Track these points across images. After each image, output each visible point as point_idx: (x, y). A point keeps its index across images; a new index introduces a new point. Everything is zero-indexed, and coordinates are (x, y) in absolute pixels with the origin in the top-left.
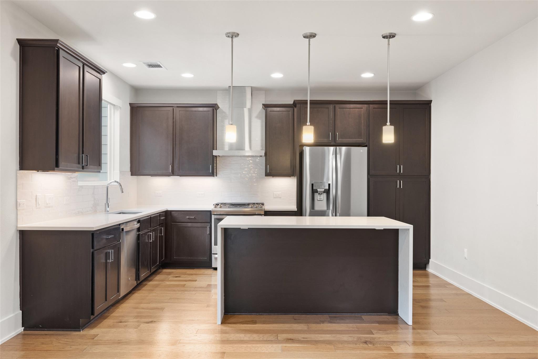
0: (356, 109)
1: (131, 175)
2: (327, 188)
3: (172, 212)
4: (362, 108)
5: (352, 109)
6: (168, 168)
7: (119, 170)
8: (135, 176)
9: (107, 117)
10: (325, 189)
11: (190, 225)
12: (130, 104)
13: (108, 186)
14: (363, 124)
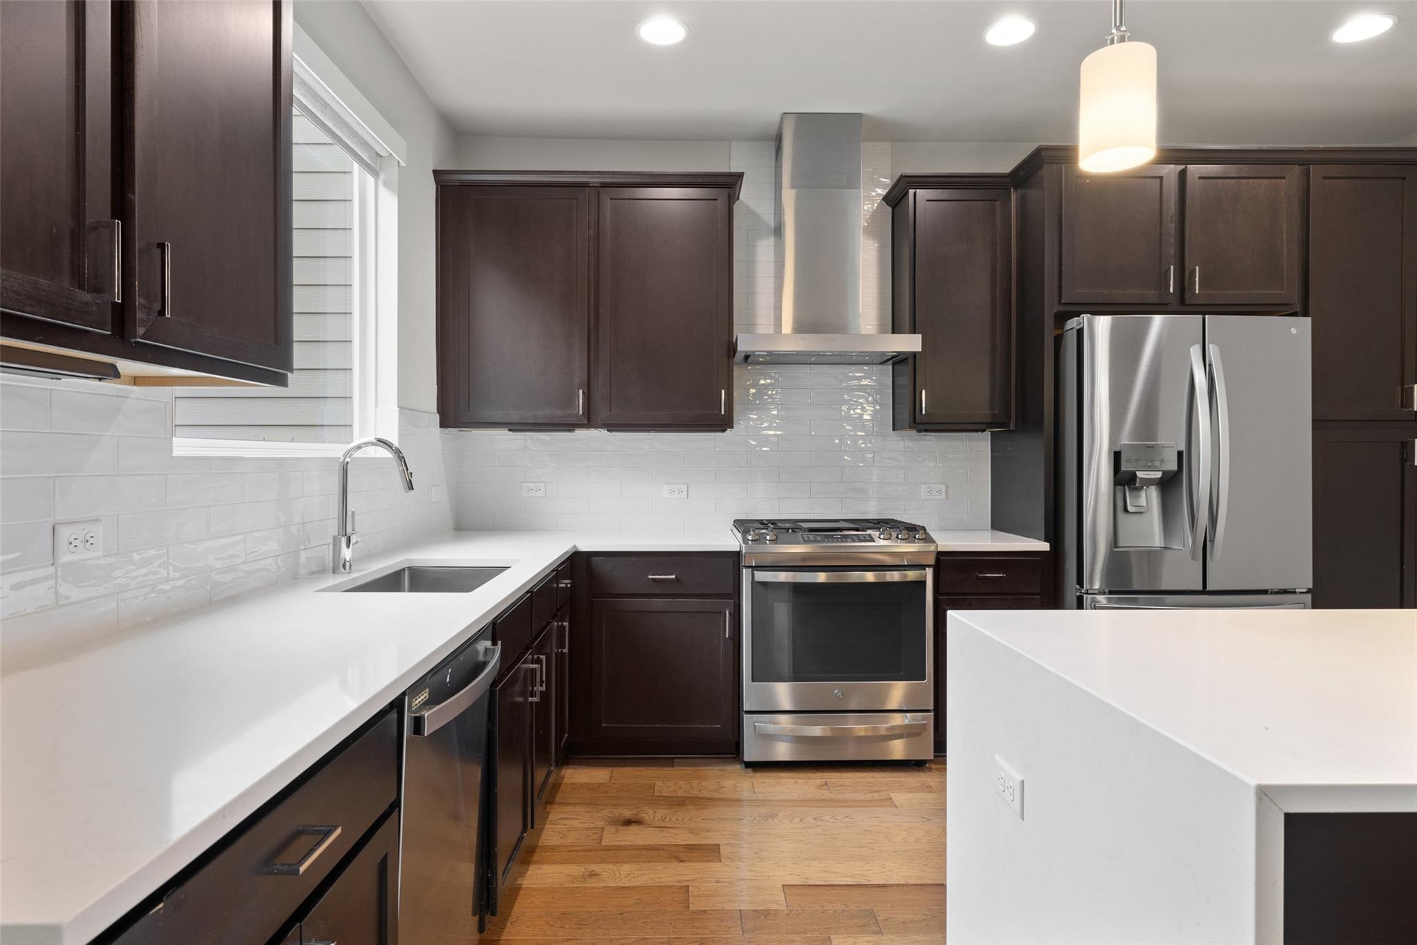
0: (1260, 181)
1: (441, 427)
2: (1172, 466)
3: (595, 559)
4: (1284, 178)
5: (1245, 181)
6: (571, 401)
7: (396, 406)
8: (455, 427)
9: (350, 200)
10: (1164, 473)
11: (658, 603)
12: (437, 173)
13: (348, 460)
14: (1285, 236)
